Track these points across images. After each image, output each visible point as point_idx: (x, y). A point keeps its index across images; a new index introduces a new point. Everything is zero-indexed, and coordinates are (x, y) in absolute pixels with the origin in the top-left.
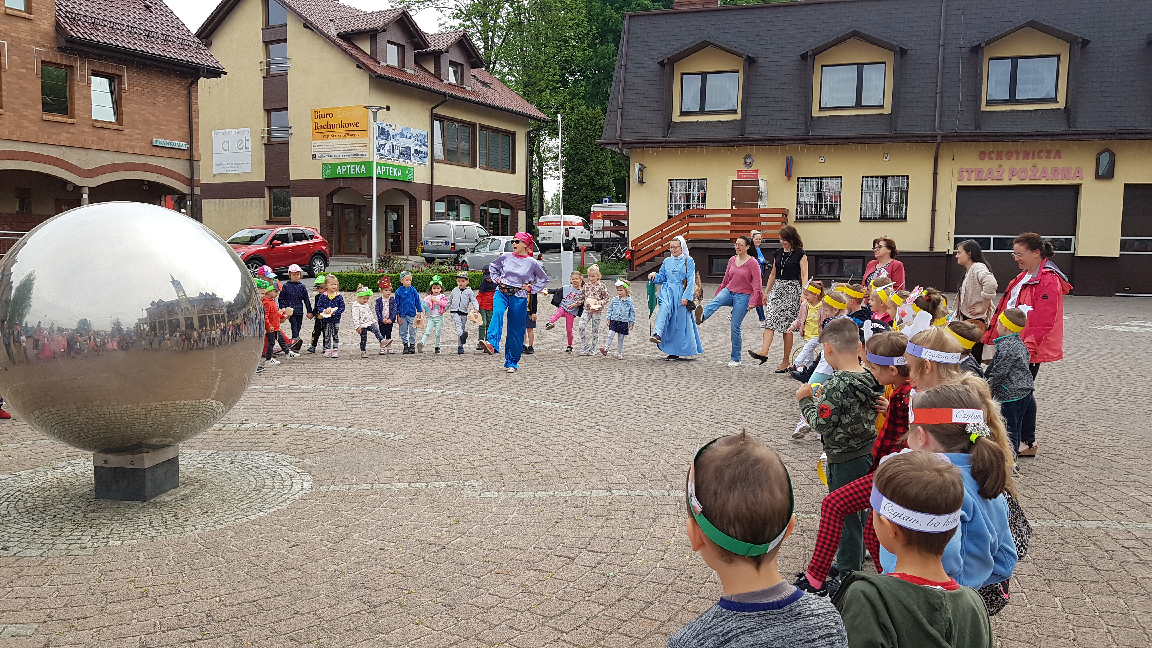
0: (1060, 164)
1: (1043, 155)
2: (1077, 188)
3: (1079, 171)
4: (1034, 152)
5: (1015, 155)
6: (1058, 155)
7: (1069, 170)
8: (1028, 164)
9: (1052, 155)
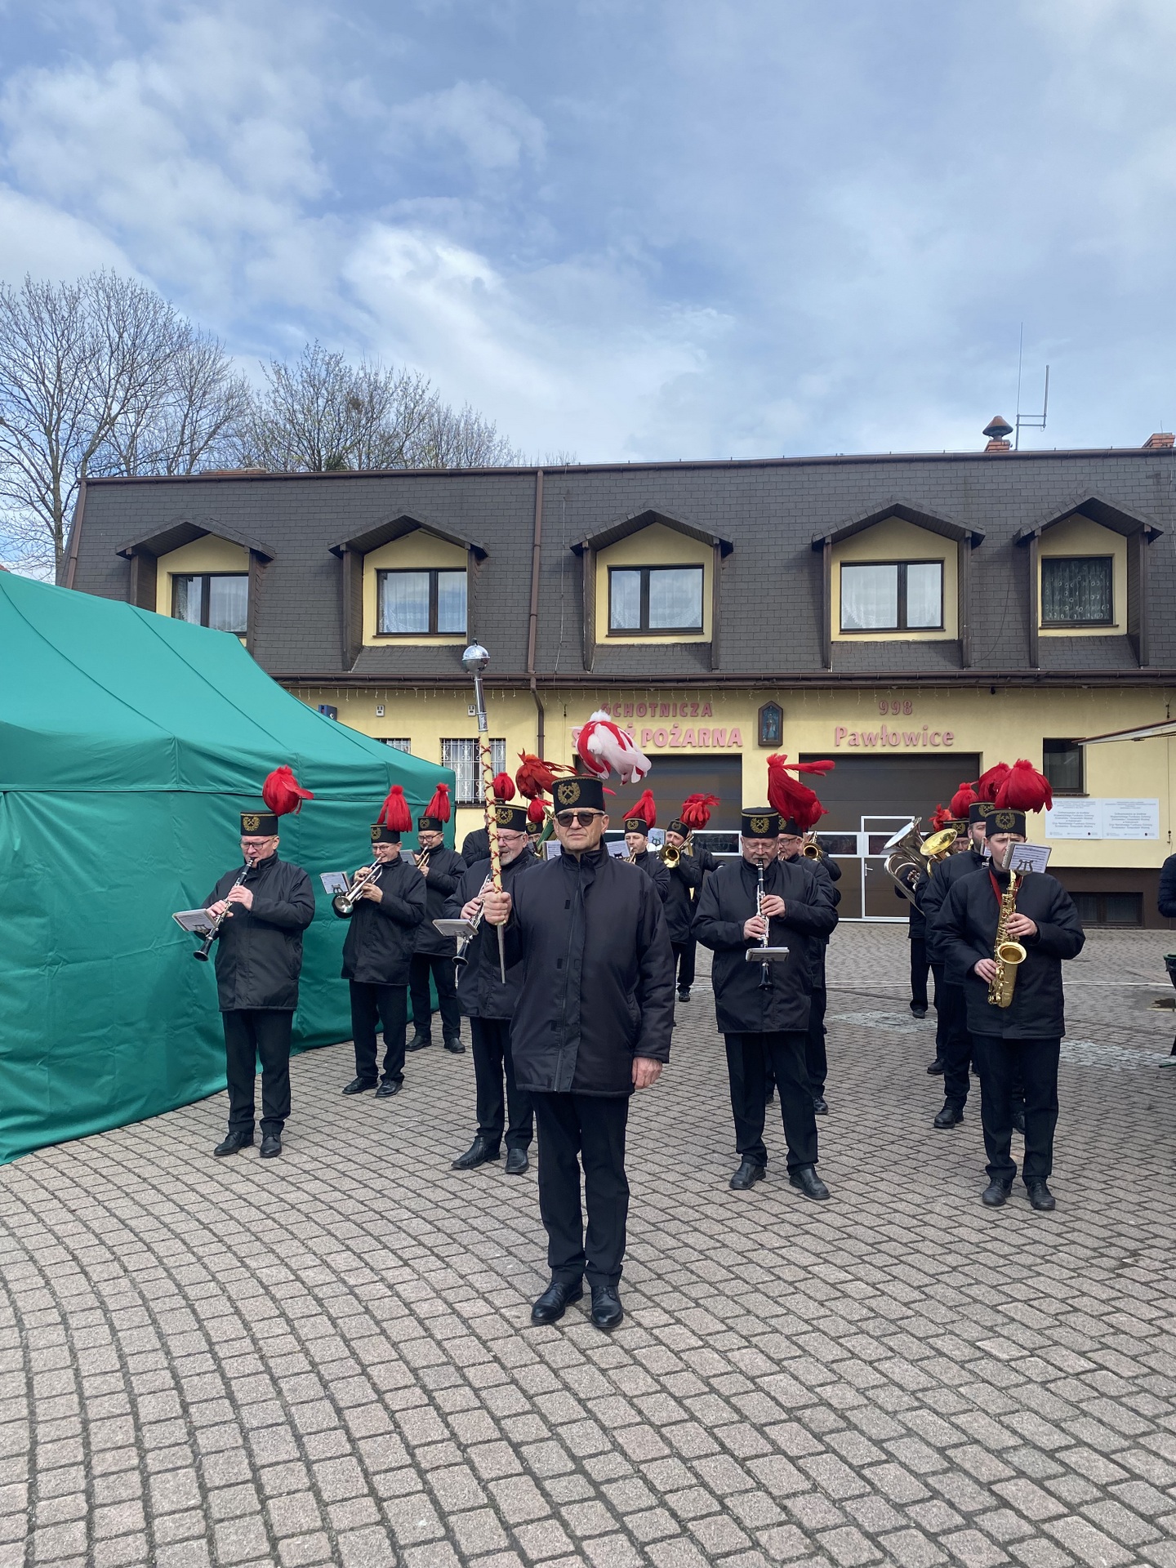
0: (711, 725)
1: (689, 710)
2: (737, 758)
3: (736, 734)
4: (675, 706)
5: (649, 710)
6: (708, 712)
7: (722, 733)
8: (666, 725)
9: (700, 711)
